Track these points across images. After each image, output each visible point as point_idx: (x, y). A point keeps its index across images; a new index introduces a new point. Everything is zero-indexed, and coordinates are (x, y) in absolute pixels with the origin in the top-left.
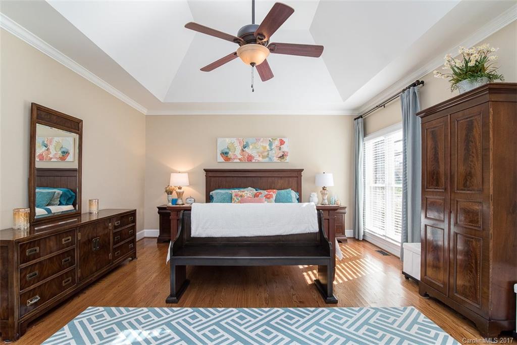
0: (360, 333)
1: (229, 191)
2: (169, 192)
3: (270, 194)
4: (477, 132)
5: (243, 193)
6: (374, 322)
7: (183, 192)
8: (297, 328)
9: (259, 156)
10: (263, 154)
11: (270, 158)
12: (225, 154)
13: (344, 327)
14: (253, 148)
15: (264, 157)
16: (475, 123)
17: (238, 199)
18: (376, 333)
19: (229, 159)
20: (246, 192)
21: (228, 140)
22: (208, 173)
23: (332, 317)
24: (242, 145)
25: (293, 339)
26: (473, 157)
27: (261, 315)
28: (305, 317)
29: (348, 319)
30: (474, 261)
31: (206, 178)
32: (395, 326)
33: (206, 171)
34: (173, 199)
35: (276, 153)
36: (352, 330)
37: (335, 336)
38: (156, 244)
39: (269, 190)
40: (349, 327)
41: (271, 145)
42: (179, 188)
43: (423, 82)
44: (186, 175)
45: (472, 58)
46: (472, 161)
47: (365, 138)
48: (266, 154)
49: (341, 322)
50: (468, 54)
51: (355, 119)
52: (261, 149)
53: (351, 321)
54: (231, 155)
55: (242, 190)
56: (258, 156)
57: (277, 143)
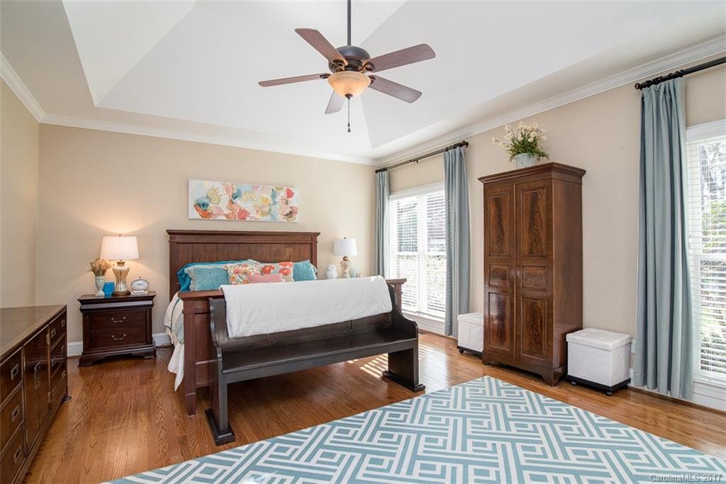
0: (374, 442)
1: (222, 266)
2: (99, 271)
3: (285, 269)
4: (542, 204)
5: (247, 269)
6: (386, 424)
7: (128, 270)
8: (297, 459)
9: (257, 212)
10: (263, 210)
11: (273, 215)
12: (201, 206)
13: (355, 440)
14: (247, 199)
15: (263, 214)
16: (540, 196)
17: (242, 278)
18: (391, 436)
19: (209, 214)
20: (250, 267)
21: (208, 185)
22: (172, 236)
23: (338, 432)
24: (231, 194)
25: (297, 475)
26: (538, 226)
27: (239, 457)
28: (303, 443)
29: (357, 429)
30: (539, 321)
31: (171, 246)
32: (408, 423)
33: (171, 233)
34: (106, 284)
35: (281, 209)
36: (364, 441)
37: (348, 455)
38: (78, 370)
39: (283, 263)
40: (361, 439)
41: (274, 196)
42: (119, 263)
43: (467, 144)
44: (133, 240)
45: (531, 134)
46: (537, 230)
47: (390, 196)
48: (267, 209)
49: (350, 435)
50: (525, 130)
51: (377, 171)
52: (260, 203)
53: (361, 431)
54: (212, 207)
55: (244, 263)
56: (254, 212)
57: (283, 194)
